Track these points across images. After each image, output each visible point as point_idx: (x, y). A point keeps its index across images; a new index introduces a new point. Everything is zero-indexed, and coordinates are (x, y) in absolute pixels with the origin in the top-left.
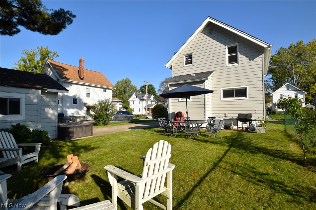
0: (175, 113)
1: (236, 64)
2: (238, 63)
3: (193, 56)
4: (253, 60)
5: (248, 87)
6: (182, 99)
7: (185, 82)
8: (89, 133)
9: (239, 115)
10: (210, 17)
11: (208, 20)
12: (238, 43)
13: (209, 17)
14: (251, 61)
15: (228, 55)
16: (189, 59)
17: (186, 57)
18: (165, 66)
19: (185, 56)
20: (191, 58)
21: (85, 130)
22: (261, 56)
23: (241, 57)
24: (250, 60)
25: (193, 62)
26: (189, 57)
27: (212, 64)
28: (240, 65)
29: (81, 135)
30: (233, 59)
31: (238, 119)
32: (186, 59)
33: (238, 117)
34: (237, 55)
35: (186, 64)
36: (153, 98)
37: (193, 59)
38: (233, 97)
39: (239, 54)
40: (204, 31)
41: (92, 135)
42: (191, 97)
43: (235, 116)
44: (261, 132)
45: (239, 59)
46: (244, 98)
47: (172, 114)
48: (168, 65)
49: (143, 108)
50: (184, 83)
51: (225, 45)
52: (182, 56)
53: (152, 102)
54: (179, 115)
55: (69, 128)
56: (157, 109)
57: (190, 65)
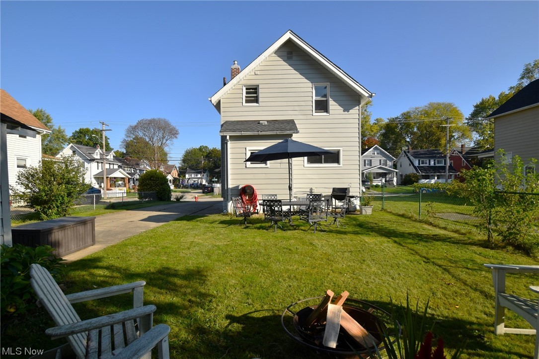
0: (240, 188)
1: (325, 114)
2: (329, 113)
3: (260, 91)
4: (348, 112)
5: (341, 149)
6: (251, 163)
8: (89, 240)
9: (334, 189)
10: (291, 31)
11: (288, 36)
12: (329, 83)
13: (289, 31)
14: (346, 113)
15: (314, 98)
16: (253, 94)
17: (247, 89)
18: (210, 99)
19: (245, 88)
20: (256, 93)
21: (81, 232)
22: (357, 107)
23: (332, 104)
24: (344, 111)
25: (260, 100)
26: (251, 90)
27: (292, 108)
28: (331, 117)
29: (73, 246)
30: (322, 106)
31: (333, 195)
32: (247, 93)
33: (333, 192)
34: (327, 100)
35: (247, 101)
36: (114, 156)
37: (260, 95)
38: (321, 163)
39: (330, 99)
40: (278, 52)
41: (94, 242)
43: (329, 192)
44: (367, 213)
45: (331, 107)
46: (335, 165)
47: (232, 189)
48: (214, 99)
49: (92, 177)
51: (312, 83)
52: (240, 87)
54: (248, 191)
56: (151, 180)
57: (255, 104)
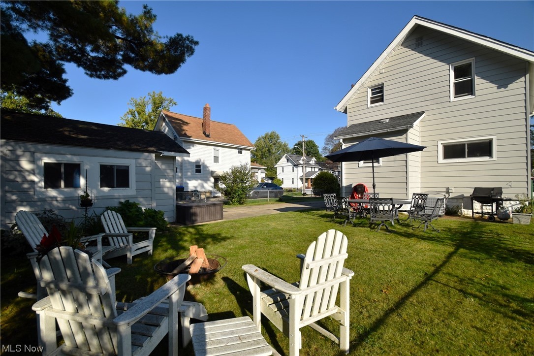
0: (353, 186)
1: (470, 97)
2: (475, 95)
3: (385, 88)
4: (505, 88)
5: (494, 138)
6: (364, 163)
7: (370, 133)
8: (218, 216)
9: (476, 189)
10: (417, 16)
11: (414, 21)
12: (474, 58)
13: (414, 17)
14: (502, 89)
15: (453, 80)
16: (378, 94)
17: (372, 90)
18: (335, 108)
19: (370, 90)
20: (382, 91)
21: (212, 210)
22: (523, 79)
23: (479, 83)
24: (499, 88)
25: (385, 98)
26: (377, 90)
27: (423, 99)
28: (478, 99)
29: (207, 218)
30: (464, 88)
31: (474, 197)
32: (373, 94)
33: (473, 193)
34: (471, 80)
35: (372, 102)
36: (315, 161)
37: (385, 93)
38: (464, 157)
39: (476, 77)
40: (406, 43)
41: (222, 218)
42: (381, 159)
43: (469, 192)
44: (522, 223)
45: (477, 87)
46: (487, 158)
47: (346, 187)
48: (340, 107)
49: (299, 178)
50: (369, 135)
51: (449, 64)
52: (365, 90)
53: (313, 169)
54: (360, 189)
55: (191, 207)
56: (321, 180)
57: (381, 103)
